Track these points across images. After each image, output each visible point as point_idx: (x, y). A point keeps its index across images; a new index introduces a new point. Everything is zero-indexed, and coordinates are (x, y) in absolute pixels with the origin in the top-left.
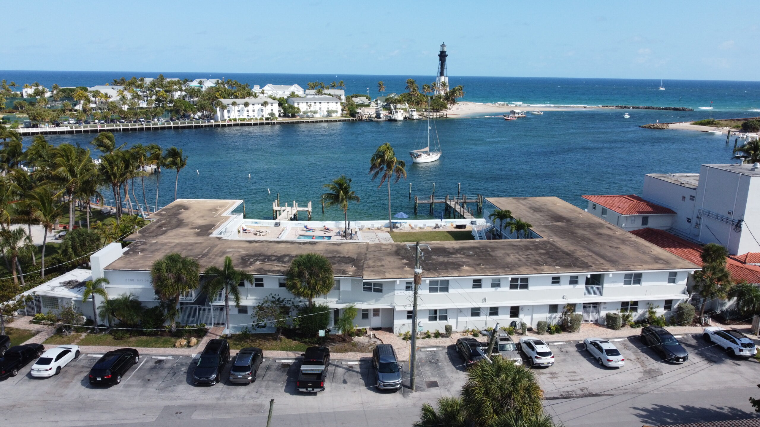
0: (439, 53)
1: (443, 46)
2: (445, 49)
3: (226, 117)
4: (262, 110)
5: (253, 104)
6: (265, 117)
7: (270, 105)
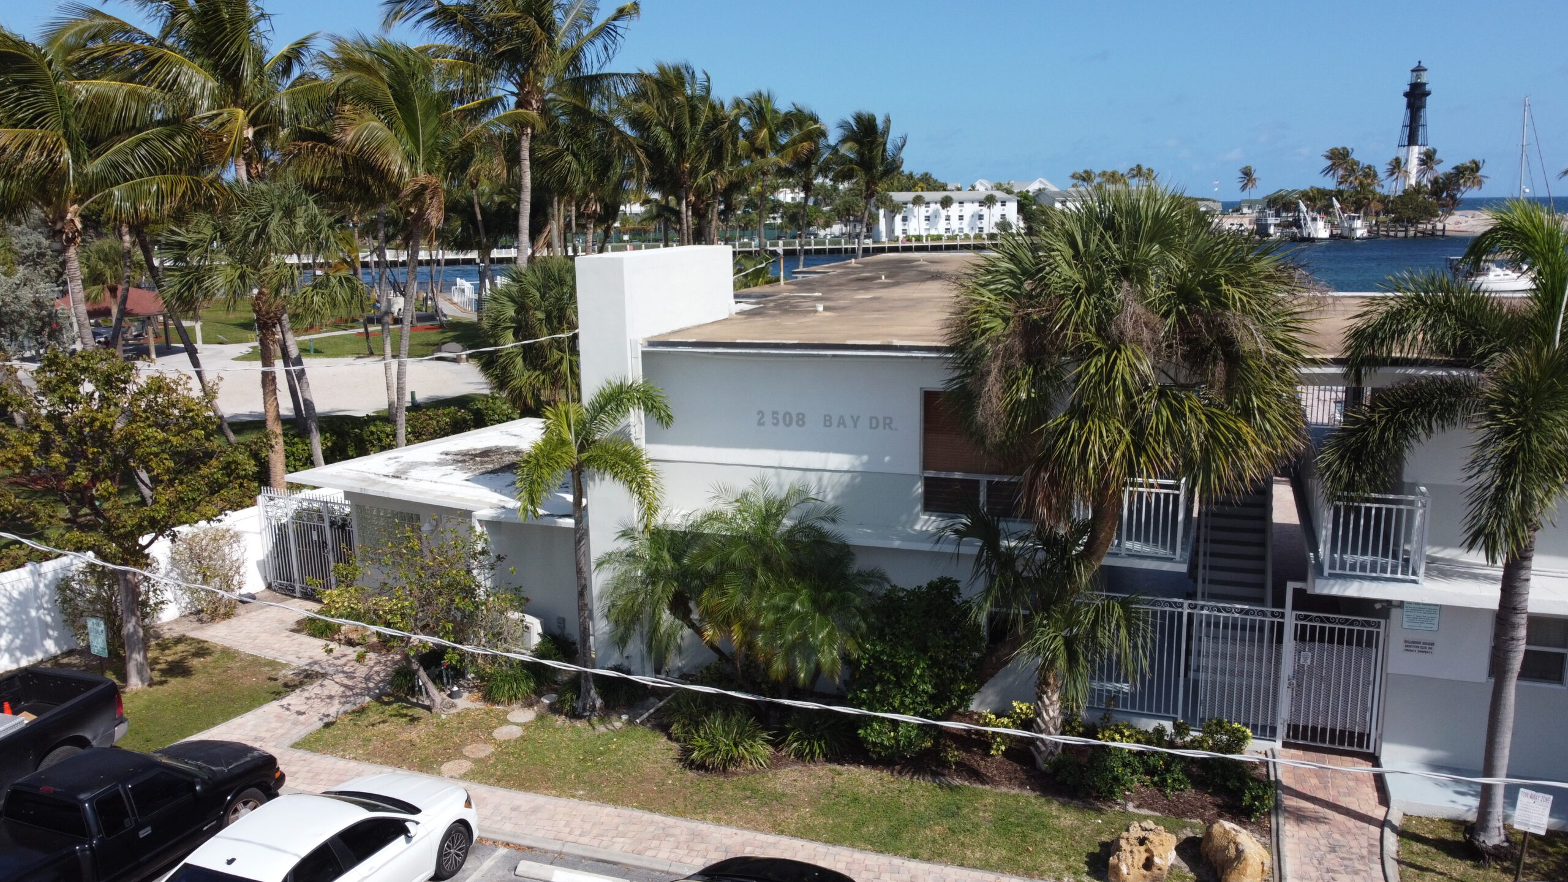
0: (1407, 89)
1: (1418, 70)
2: (1424, 78)
3: (898, 232)
4: (981, 217)
5: (961, 203)
6: (986, 231)
7: (999, 204)
